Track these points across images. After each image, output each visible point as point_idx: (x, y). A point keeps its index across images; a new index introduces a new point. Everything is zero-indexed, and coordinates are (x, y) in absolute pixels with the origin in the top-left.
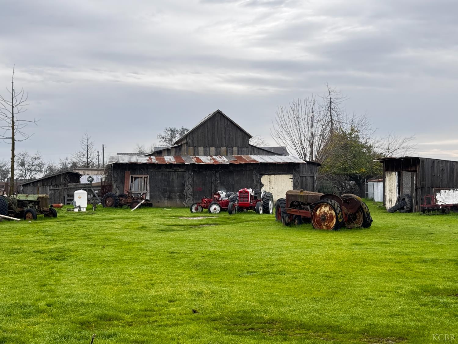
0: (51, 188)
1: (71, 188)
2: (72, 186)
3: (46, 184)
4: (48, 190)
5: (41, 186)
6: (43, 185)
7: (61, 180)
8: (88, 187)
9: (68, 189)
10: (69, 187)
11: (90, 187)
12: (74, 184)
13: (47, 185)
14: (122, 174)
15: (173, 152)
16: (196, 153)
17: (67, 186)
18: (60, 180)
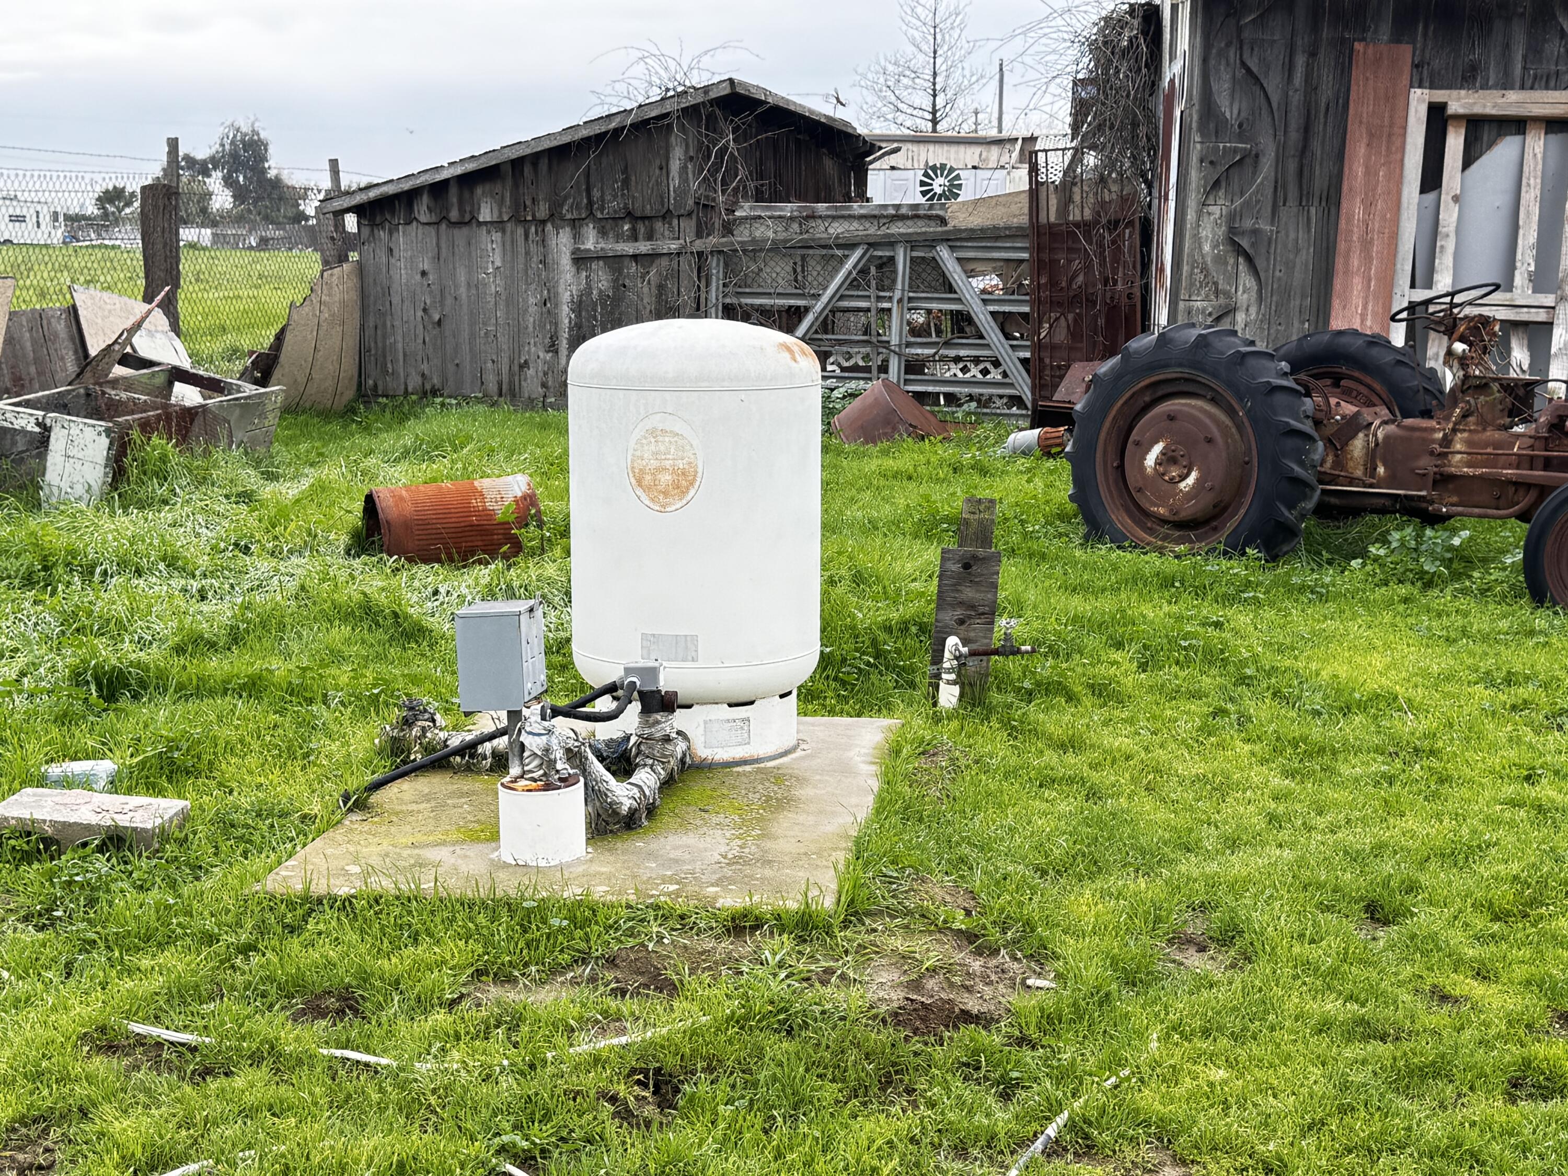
0: (591, 241)
1: (755, 250)
2: (767, 232)
3: (543, 211)
4: (566, 261)
5: (499, 225)
6: (517, 218)
7: (675, 166)
8: (912, 242)
9: (729, 258)
10: (742, 235)
11: (931, 242)
12: (788, 209)
13: (554, 217)
14: (1311, 87)
17: (728, 229)
18: (665, 168)
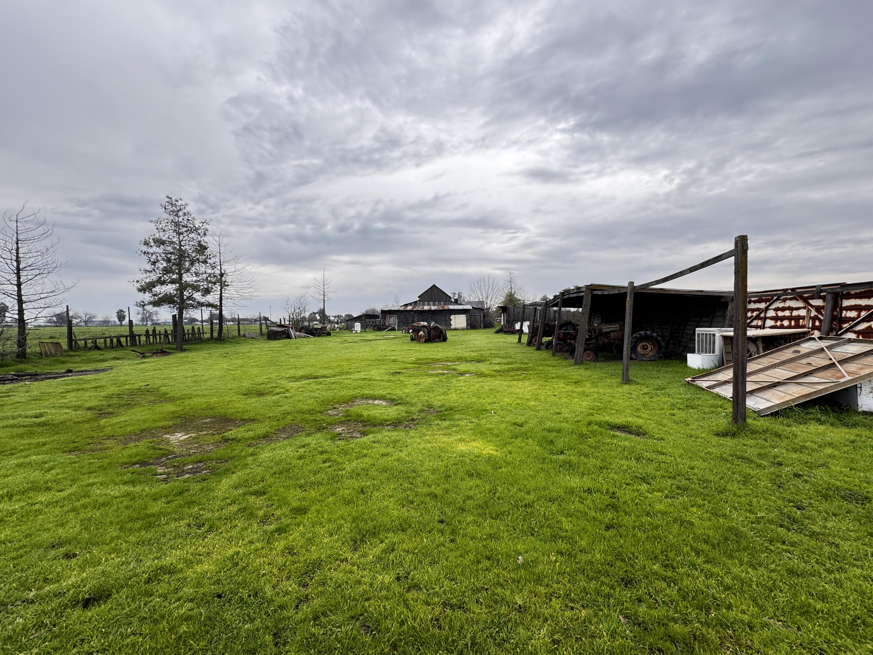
14: (385, 315)
15: (413, 305)
16: (424, 305)
